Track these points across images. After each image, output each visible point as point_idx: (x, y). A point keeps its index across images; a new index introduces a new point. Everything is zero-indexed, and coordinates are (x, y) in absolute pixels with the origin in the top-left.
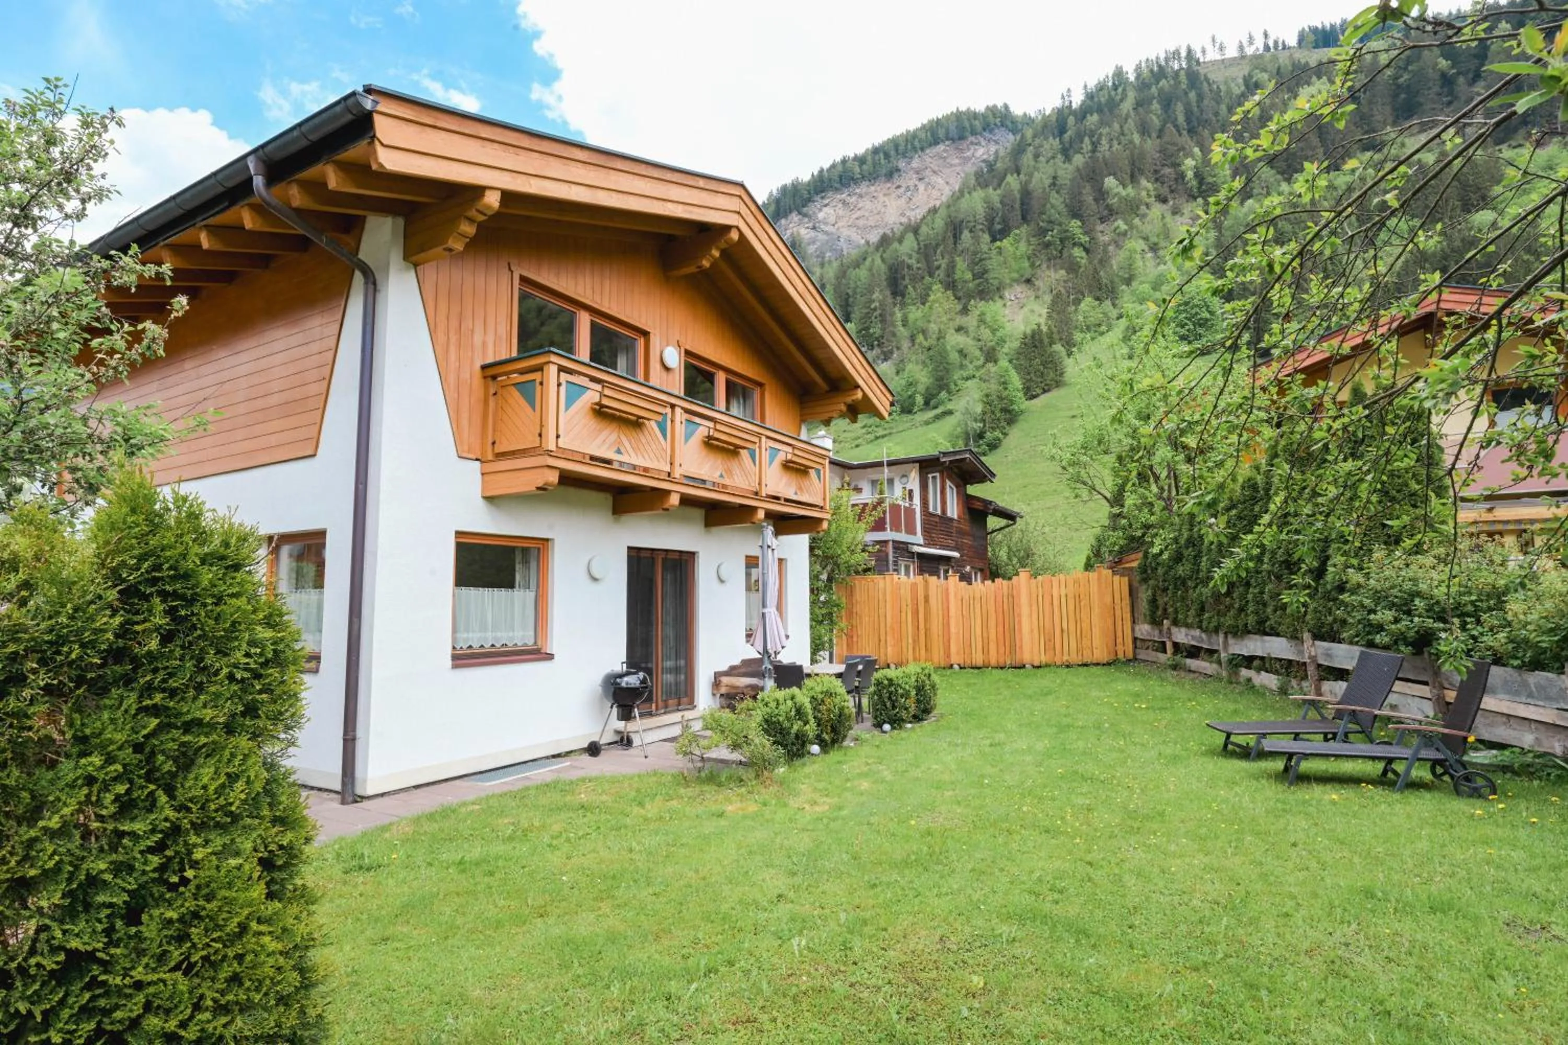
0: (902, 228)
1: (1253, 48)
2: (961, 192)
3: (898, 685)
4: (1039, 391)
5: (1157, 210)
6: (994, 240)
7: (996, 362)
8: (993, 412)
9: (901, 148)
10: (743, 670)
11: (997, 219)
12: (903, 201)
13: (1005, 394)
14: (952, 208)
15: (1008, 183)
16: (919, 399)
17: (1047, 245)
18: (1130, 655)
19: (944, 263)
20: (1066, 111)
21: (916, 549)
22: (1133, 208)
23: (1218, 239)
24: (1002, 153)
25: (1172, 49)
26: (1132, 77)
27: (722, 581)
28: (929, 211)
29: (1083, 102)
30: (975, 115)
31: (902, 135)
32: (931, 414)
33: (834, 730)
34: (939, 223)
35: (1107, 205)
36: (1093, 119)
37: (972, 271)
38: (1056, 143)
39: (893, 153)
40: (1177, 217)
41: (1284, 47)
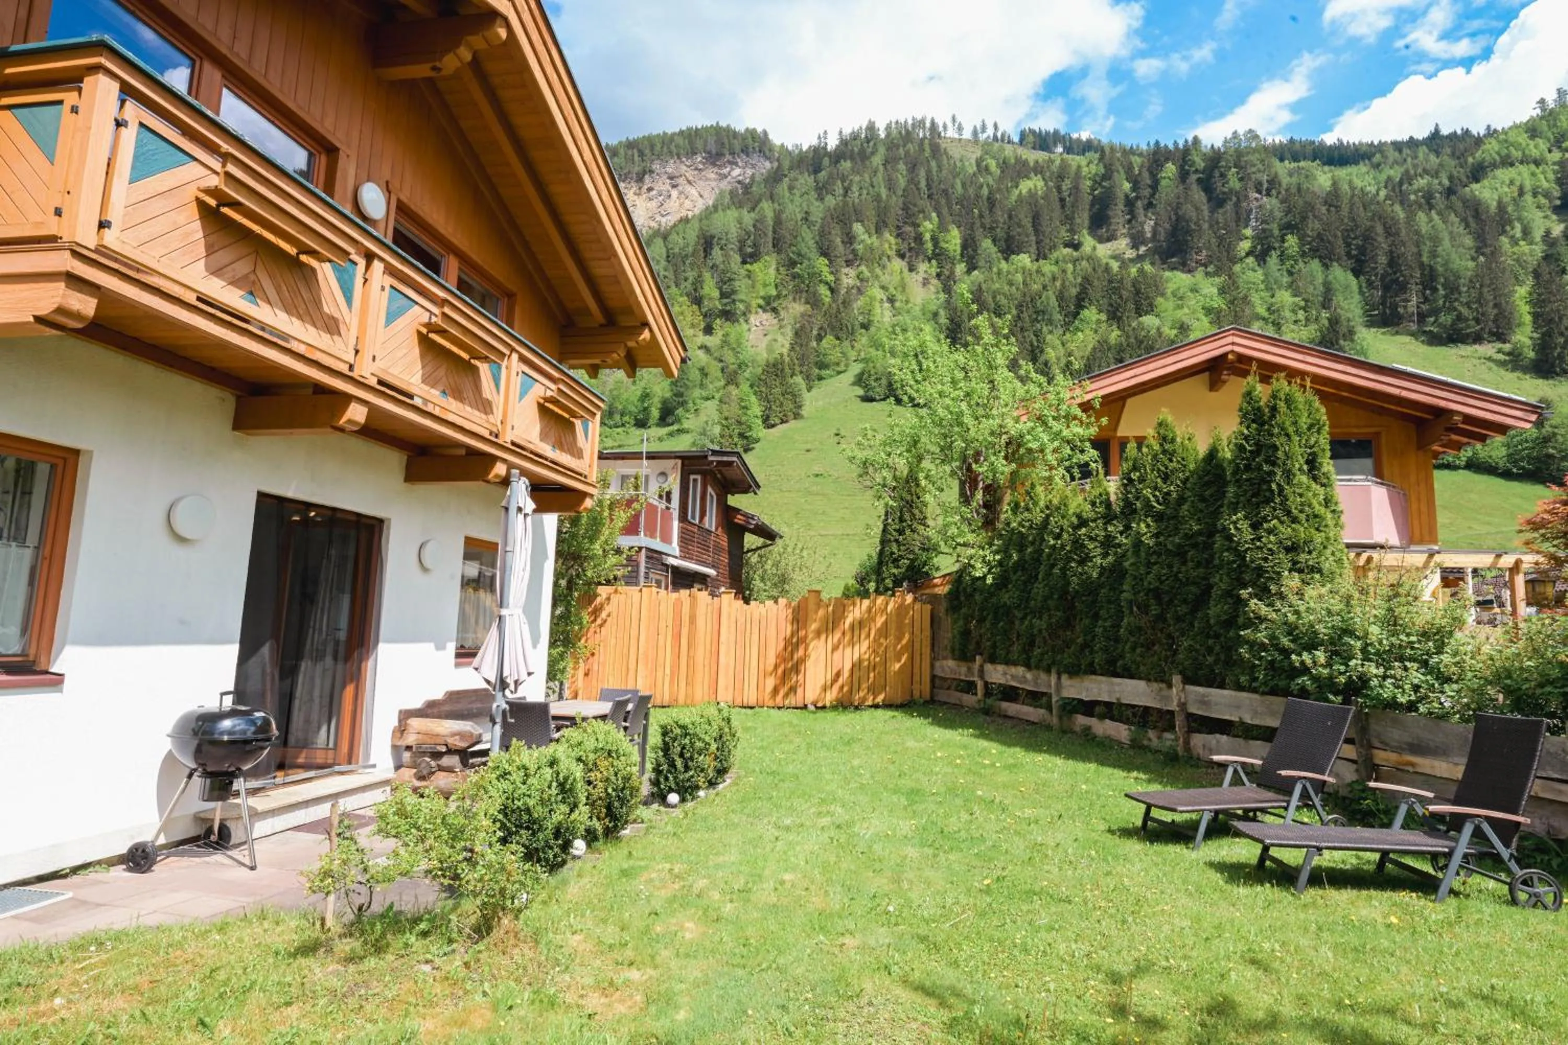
0: (651, 232)
1: (985, 135)
2: (715, 207)
3: (695, 735)
4: (777, 421)
5: (898, 264)
6: (744, 262)
7: (737, 386)
8: (731, 436)
9: (658, 147)
10: (447, 708)
11: (749, 242)
12: (653, 204)
13: (744, 419)
14: (704, 222)
15: (762, 209)
16: (655, 413)
17: (795, 276)
18: (927, 696)
19: (691, 275)
20: (822, 151)
21: (672, 561)
22: (876, 259)
23: (948, 302)
24: (758, 178)
25: (919, 117)
26: (882, 135)
27: (425, 569)
28: (681, 220)
29: (838, 147)
30: (735, 134)
31: (658, 135)
32: (665, 430)
33: (611, 813)
34: (692, 234)
35: (853, 250)
36: (846, 165)
37: (720, 289)
38: (810, 180)
39: (647, 151)
40: (913, 274)
41: (1009, 142)
